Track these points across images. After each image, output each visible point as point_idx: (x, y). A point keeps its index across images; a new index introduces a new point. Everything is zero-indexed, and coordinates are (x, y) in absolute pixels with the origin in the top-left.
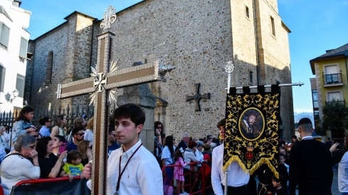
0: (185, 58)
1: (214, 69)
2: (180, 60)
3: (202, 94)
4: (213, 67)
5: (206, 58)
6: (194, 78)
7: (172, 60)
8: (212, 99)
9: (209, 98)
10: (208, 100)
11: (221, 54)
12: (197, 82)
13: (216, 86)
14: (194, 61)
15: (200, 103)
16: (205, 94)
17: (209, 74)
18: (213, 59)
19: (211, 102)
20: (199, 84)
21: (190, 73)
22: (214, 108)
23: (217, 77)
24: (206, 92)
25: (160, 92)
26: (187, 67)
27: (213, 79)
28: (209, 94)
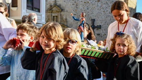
0: (85, 3)
1: (104, 12)
2: (81, 3)
3: (96, 25)
4: (103, 11)
5: (99, 4)
6: (91, 15)
7: (75, 2)
8: (102, 29)
9: (100, 28)
10: (99, 29)
11: (109, 3)
12: (93, 18)
13: (105, 21)
14: (91, 6)
15: (94, 30)
16: (98, 26)
17: (100, 14)
18: (104, 6)
19: (101, 31)
20: (94, 20)
21: (88, 12)
22: (103, 34)
23: (106, 17)
24: (98, 24)
25: (67, 22)
26: (86, 8)
27: (103, 18)
28: (100, 26)
